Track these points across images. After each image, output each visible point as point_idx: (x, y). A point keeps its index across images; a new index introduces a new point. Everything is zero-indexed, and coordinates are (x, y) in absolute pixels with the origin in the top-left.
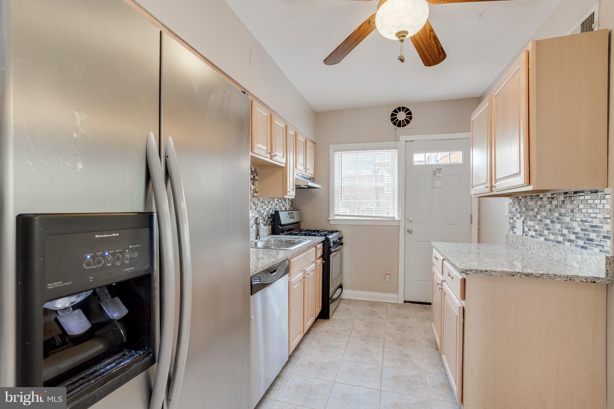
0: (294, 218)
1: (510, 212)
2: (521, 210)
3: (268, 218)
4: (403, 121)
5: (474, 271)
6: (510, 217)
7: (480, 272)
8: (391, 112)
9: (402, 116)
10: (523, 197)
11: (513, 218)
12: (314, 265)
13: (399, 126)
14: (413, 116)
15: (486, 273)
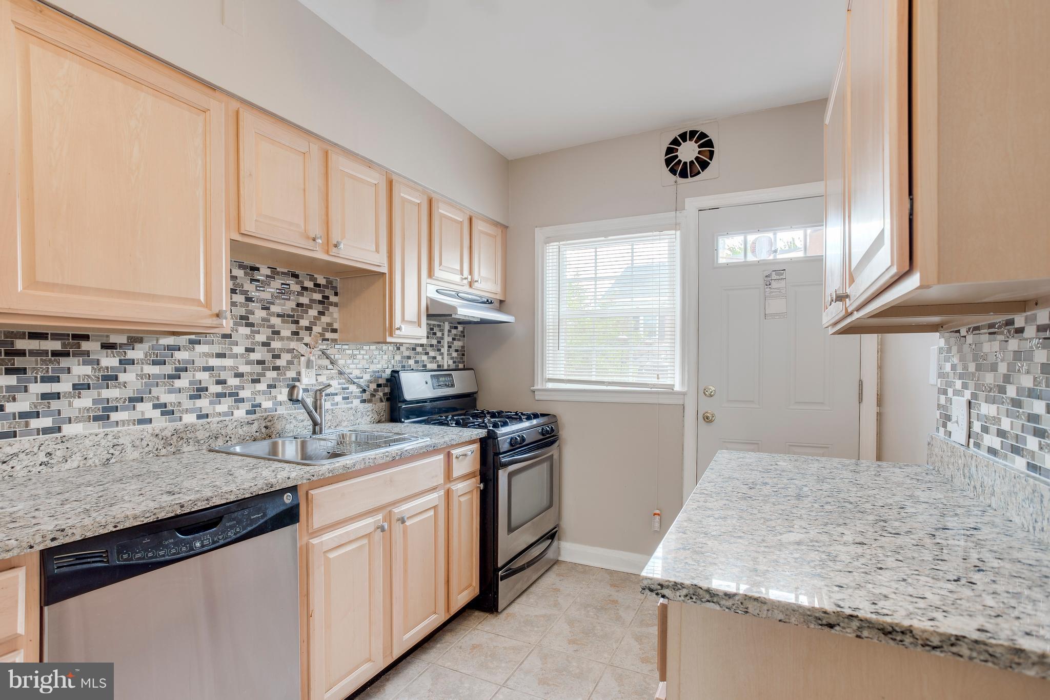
0: (453, 385)
1: (941, 375)
2: (965, 368)
3: (379, 386)
4: (692, 162)
5: (684, 592)
6: (938, 388)
7: (708, 597)
8: (666, 144)
9: (688, 152)
10: (969, 329)
11: (945, 392)
12: (435, 497)
13: (684, 175)
14: (716, 149)
15: (729, 603)
